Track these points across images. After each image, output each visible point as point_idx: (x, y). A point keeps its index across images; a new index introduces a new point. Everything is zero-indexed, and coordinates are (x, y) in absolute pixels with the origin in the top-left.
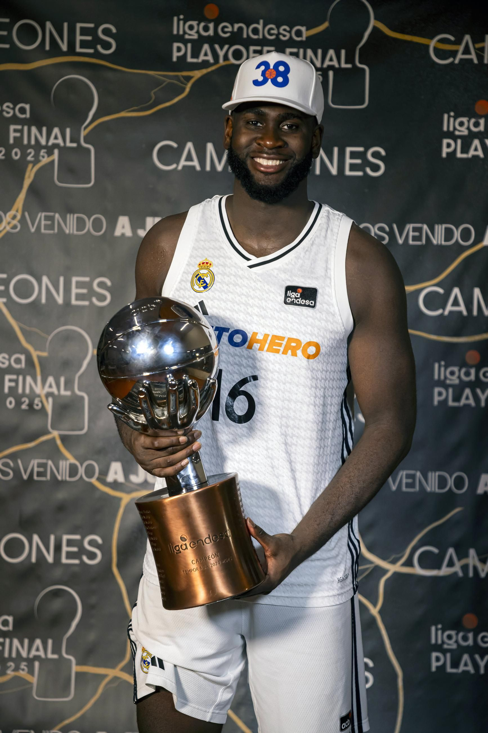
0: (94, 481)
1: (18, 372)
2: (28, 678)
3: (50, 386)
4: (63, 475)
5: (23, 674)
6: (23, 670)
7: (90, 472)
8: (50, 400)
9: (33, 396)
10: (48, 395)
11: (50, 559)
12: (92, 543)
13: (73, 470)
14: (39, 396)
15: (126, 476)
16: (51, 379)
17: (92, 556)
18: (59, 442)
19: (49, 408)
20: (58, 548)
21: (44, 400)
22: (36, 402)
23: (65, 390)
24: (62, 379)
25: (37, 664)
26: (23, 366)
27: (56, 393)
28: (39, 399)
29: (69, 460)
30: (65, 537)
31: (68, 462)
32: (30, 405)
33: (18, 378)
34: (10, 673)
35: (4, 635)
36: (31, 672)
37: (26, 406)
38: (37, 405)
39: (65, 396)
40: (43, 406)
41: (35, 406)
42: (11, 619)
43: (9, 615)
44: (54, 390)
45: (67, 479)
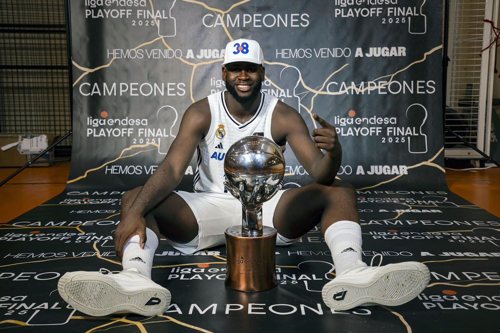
0: (180, 58)
1: (143, 8)
2: (156, 145)
3: (158, 15)
4: (166, 56)
5: (153, 143)
6: (153, 142)
7: (178, 54)
8: (159, 21)
9: (150, 19)
10: (157, 19)
11: (162, 94)
12: (181, 86)
13: (171, 54)
14: (153, 19)
15: (195, 56)
16: (158, 11)
17: (181, 92)
18: (163, 41)
19: (158, 25)
20: (166, 89)
21: (156, 21)
22: (152, 23)
23: (165, 16)
24: (164, 11)
25: (159, 139)
26: (145, 6)
27: (161, 18)
28: (154, 21)
29: (168, 49)
30: (169, 84)
31: (168, 50)
32: (150, 24)
33: (143, 11)
34: (148, 143)
35: (144, 127)
36: (157, 143)
37: (148, 24)
38: (153, 24)
39: (165, 19)
40: (155, 24)
41: (152, 24)
42: (146, 120)
43: (146, 119)
44: (160, 16)
45: (168, 58)
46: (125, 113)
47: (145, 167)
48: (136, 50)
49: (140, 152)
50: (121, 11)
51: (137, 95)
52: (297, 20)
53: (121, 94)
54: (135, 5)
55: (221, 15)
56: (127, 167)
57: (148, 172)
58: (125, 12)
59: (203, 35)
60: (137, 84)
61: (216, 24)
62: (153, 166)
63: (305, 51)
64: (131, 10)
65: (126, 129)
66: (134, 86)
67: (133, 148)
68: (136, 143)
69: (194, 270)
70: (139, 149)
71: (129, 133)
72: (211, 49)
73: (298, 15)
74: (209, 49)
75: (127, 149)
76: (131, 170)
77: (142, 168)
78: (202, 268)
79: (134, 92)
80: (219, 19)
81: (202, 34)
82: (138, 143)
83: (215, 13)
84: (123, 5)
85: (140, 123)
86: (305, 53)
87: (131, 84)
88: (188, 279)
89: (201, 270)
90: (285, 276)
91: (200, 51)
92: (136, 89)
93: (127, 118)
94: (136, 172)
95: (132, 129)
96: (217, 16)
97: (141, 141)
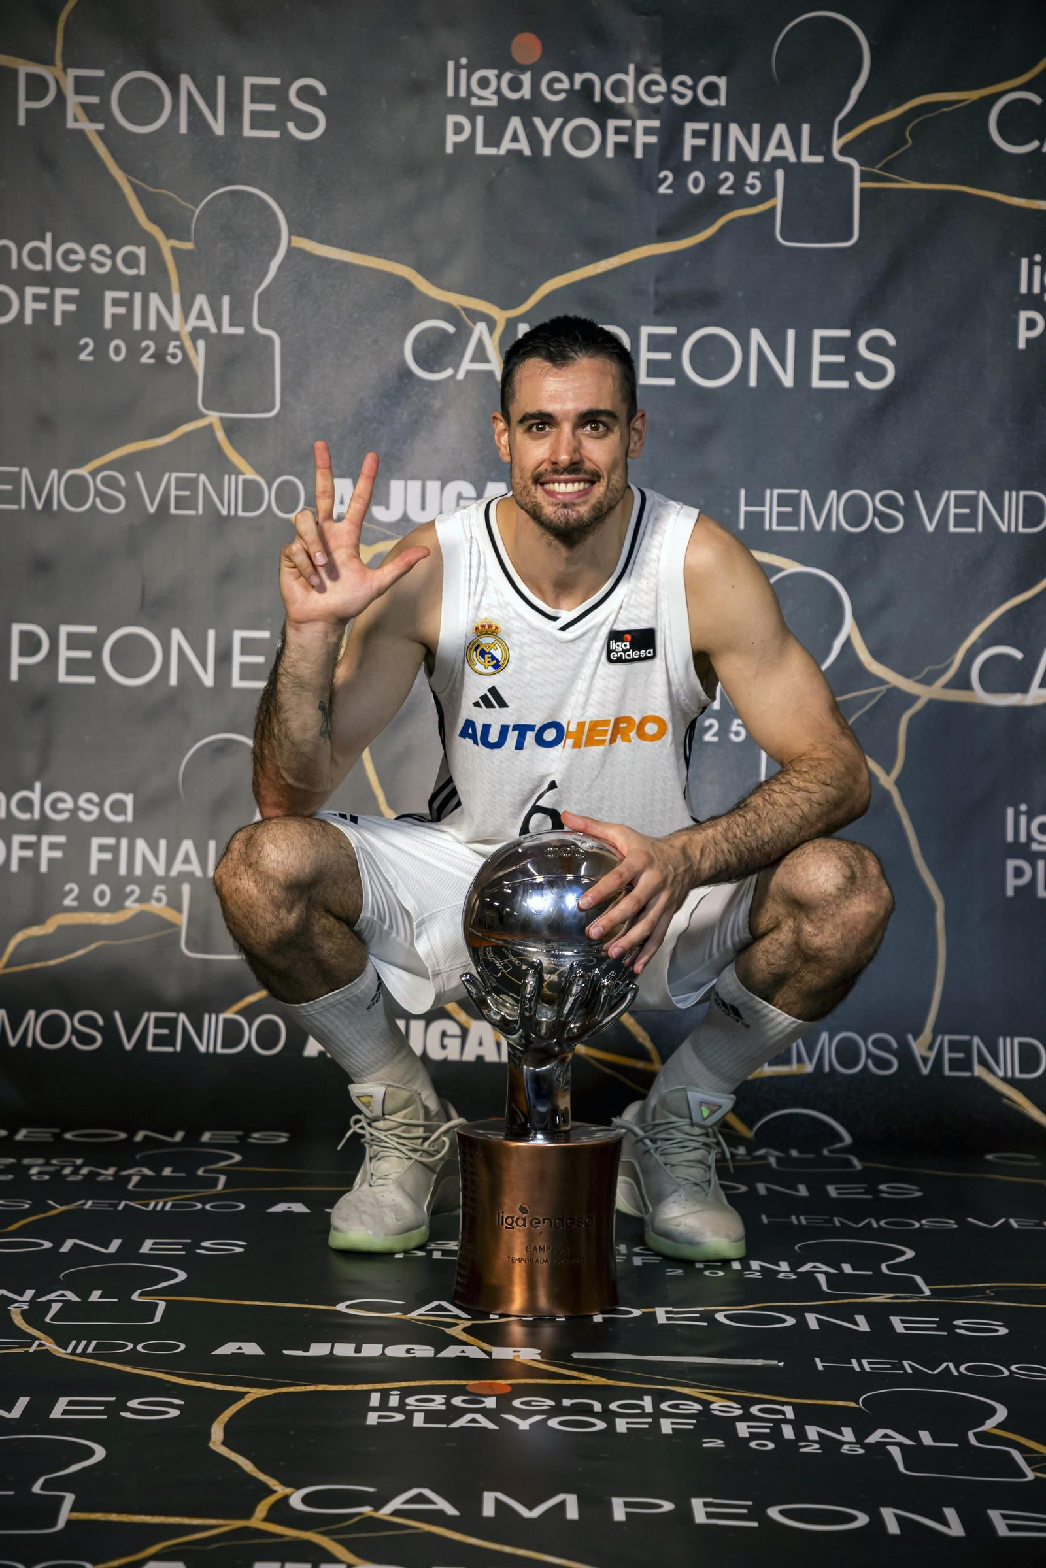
1: (132, 284)
2: (169, 914)
3: (201, 316)
4: (230, 504)
5: (158, 907)
6: (159, 900)
7: (286, 498)
8: (201, 344)
9: (164, 334)
10: (197, 334)
13: (252, 496)
14: (177, 336)
16: (201, 300)
18: (220, 435)
19: (199, 363)
20: (224, 657)
21: (188, 344)
22: (171, 350)
23: (232, 324)
24: (226, 300)
25: (186, 889)
26: (143, 272)
27: (213, 330)
28: (178, 343)
29: (242, 473)
30: (238, 635)
31: (241, 478)
32: (159, 356)
33: (132, 296)
34: (132, 906)
35: (117, 831)
36: (175, 904)
37: (150, 357)
38: (174, 356)
39: (232, 337)
40: (185, 355)
41: (169, 359)
42: (129, 799)
43: (126, 793)
44: (209, 323)
45: (240, 513)
46: (29, 761)
47: (117, 1015)
48: (94, 474)
49: (93, 946)
50: (30, 291)
51: (91, 680)
52: (840, 359)
53: (14, 676)
54: (94, 267)
55: (491, 324)
56: (31, 1014)
57: (129, 1039)
58: (50, 299)
59: (403, 414)
60: (92, 629)
61: (466, 365)
62: (153, 1015)
63: (873, 503)
64: (75, 292)
65: (32, 838)
66: (75, 642)
67: (61, 928)
68: (75, 904)
69: (457, 1401)
70: (93, 931)
71: (46, 854)
72: (439, 479)
73: (846, 333)
74: (431, 478)
75: (35, 931)
76: (53, 1029)
77: (101, 1022)
78: (486, 1396)
79: (74, 667)
80: (480, 344)
81: (399, 410)
82: (84, 903)
83: (463, 314)
84: (39, 267)
85: (96, 811)
86: (875, 508)
87: (64, 630)
88: (444, 1426)
89: (483, 1402)
90: (812, 1432)
91: (387, 487)
92: (87, 654)
93: (38, 786)
94: (74, 1039)
95: (61, 839)
96: (471, 332)
97: (102, 896)
